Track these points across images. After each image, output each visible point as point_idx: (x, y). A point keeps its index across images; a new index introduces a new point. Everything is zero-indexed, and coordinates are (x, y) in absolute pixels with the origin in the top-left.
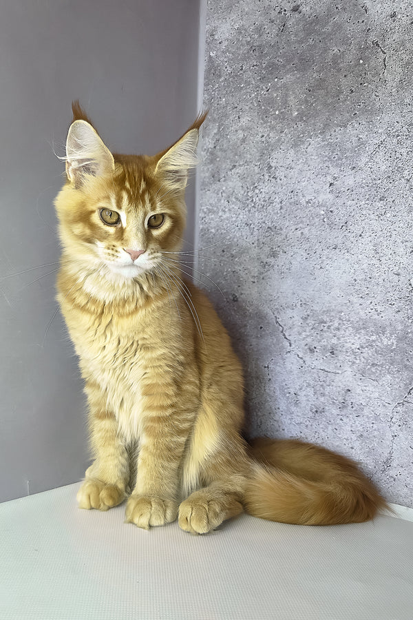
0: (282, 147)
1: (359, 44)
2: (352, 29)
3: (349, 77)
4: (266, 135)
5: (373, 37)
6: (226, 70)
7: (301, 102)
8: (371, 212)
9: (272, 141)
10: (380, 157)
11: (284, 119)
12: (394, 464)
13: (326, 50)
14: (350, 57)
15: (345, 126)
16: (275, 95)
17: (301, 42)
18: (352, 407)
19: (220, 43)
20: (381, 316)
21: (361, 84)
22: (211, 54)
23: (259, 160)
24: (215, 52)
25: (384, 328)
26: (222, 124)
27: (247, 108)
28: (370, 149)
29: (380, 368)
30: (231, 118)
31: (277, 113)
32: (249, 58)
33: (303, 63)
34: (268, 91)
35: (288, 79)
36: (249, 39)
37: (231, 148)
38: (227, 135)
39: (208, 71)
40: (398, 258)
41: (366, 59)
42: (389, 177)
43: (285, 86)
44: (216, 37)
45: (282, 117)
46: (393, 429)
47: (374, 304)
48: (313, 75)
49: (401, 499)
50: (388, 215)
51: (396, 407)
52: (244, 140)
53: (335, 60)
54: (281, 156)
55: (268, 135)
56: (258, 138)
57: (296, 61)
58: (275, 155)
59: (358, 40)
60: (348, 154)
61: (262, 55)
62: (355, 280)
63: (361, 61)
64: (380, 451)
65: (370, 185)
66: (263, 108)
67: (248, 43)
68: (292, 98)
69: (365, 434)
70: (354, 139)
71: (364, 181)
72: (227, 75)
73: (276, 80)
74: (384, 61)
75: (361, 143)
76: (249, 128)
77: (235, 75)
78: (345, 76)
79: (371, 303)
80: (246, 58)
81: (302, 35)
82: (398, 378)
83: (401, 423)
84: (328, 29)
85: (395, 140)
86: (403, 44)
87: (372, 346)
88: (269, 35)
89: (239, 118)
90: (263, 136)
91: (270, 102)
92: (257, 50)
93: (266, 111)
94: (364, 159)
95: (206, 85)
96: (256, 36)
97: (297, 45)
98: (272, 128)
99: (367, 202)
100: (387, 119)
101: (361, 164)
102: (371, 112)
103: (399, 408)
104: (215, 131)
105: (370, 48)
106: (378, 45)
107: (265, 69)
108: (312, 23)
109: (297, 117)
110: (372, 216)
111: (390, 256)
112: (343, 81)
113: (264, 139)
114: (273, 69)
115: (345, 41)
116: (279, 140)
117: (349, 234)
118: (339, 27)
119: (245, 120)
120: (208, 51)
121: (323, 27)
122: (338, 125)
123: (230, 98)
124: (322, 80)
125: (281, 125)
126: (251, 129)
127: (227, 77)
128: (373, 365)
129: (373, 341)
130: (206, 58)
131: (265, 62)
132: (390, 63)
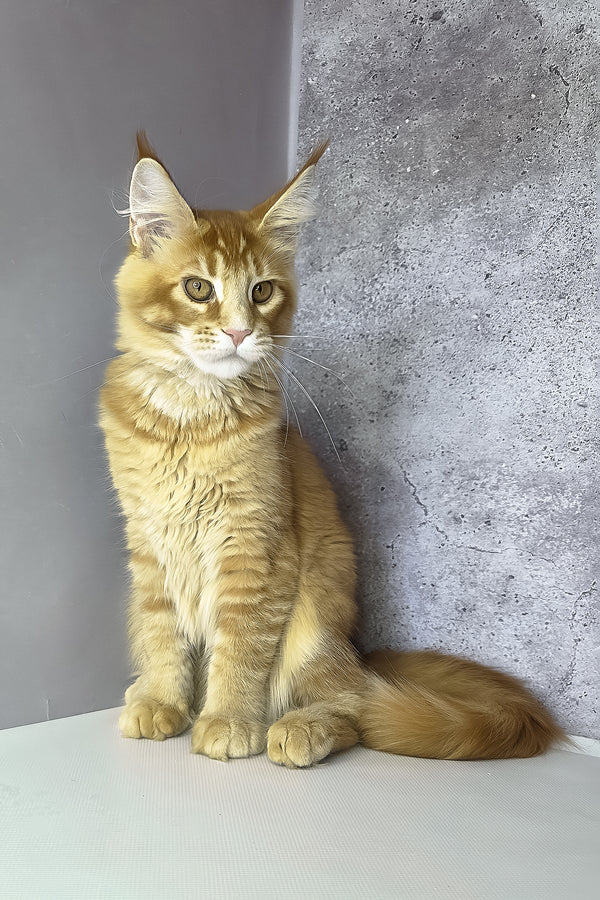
0: (415, 220)
1: (530, 70)
2: (516, 46)
3: (515, 118)
4: (391, 203)
5: (549, 60)
6: (332, 105)
7: (444, 155)
8: (546, 316)
9: (401, 211)
10: (559, 235)
11: (418, 179)
12: (576, 681)
13: (481, 78)
14: (516, 89)
15: (509, 191)
16: (406, 143)
17: (444, 65)
18: (517, 601)
19: (323, 65)
20: (559, 466)
21: (533, 129)
22: (310, 82)
23: (381, 240)
24: (315, 79)
25: (564, 484)
26: (326, 187)
27: (364, 162)
28: (544, 224)
29: (557, 543)
30: (340, 177)
31: (408, 170)
32: (366, 87)
33: (447, 97)
34: (395, 137)
35: (425, 118)
36: (367, 60)
37: (338, 220)
38: (333, 202)
39: (305, 107)
40: (584, 381)
41: (540, 93)
42: (572, 265)
43: (419, 129)
44: (317, 56)
45: (415, 177)
46: (575, 630)
47: (548, 449)
48: (462, 114)
49: (586, 729)
50: (571, 320)
51: (580, 598)
52: (358, 210)
53: (495, 91)
54: (413, 234)
55: (395, 203)
56: (380, 207)
57: (437, 93)
58: (404, 232)
59: (529, 64)
60: (513, 231)
61: (386, 85)
62: (523, 416)
63: (533, 96)
64: (556, 662)
65: (545, 277)
66: (388, 162)
67: (366, 65)
68: (431, 148)
69: (535, 639)
70: (522, 209)
71: (536, 271)
72: (333, 113)
73: (407, 121)
74: (567, 96)
75: (532, 215)
76: (366, 193)
77: (344, 113)
78: (510, 117)
79: (545, 448)
80: (362, 88)
81: (445, 55)
82: (584, 555)
83: (587, 622)
84: (484, 46)
85: (581, 212)
86: (593, 71)
87: (545, 510)
88: (397, 55)
89: (351, 177)
90: (387, 204)
91: (397, 154)
92: (379, 76)
93: (392, 167)
94: (536, 238)
95: (302, 127)
96: (378, 56)
97: (438, 70)
98: (401, 192)
99: (541, 301)
100: (569, 181)
101: (532, 246)
102: (546, 170)
103: (584, 600)
105: (545, 77)
106: (557, 72)
107: (391, 104)
108: (461, 38)
109: (437, 176)
110: (548, 322)
111: (573, 380)
112: (507, 124)
113: (388, 208)
114: (401, 104)
115: (509, 65)
116: (411, 210)
117: (514, 349)
118: (500, 44)
119: (359, 180)
120: (304, 76)
121: (477, 44)
122: (499, 189)
123: (338, 148)
124: (476, 122)
125: (414, 188)
126: (369, 194)
127: (334, 116)
128: (547, 538)
129: (548, 503)
130: (303, 87)
131: (390, 94)
132: (574, 98)
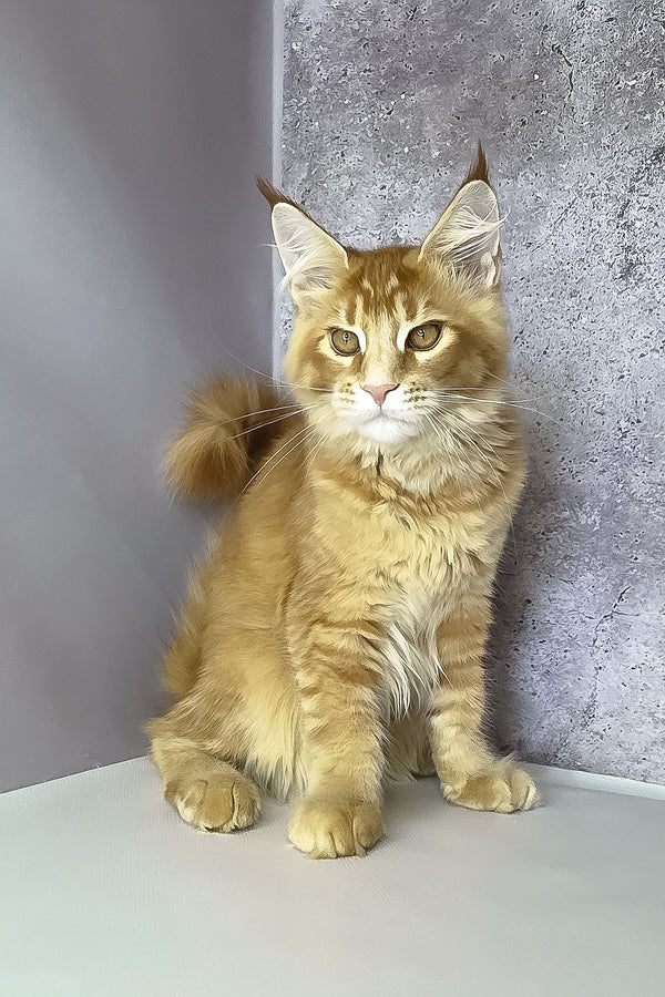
0: (416, 207)
1: (532, 48)
2: (521, 23)
3: (519, 100)
4: (388, 186)
5: (552, 39)
6: (318, 74)
7: (445, 136)
8: (558, 316)
9: (399, 196)
10: (568, 227)
11: (417, 160)
12: (599, 712)
13: (482, 55)
14: (519, 68)
15: (515, 178)
16: (402, 121)
17: (442, 38)
18: (534, 628)
19: (308, 29)
20: (577, 479)
21: (537, 112)
22: (294, 47)
23: (379, 227)
24: (299, 44)
25: (582, 498)
26: (315, 165)
27: (356, 139)
28: (552, 215)
29: (576, 563)
30: (330, 154)
31: (406, 150)
32: (357, 56)
33: (447, 71)
34: (390, 113)
35: (422, 95)
36: (356, 27)
37: (328, 203)
38: (323, 182)
39: (289, 76)
40: (600, 387)
41: (544, 73)
42: (582, 260)
43: (417, 106)
44: (301, 20)
45: (415, 158)
46: (596, 657)
47: (566, 460)
48: (463, 92)
49: (613, 766)
50: (584, 320)
51: (601, 622)
52: (351, 193)
53: (498, 70)
54: (414, 221)
55: (393, 186)
56: (376, 190)
57: (435, 68)
58: (404, 218)
59: (531, 42)
60: (520, 222)
61: (379, 54)
62: (539, 424)
63: (537, 77)
64: (577, 694)
65: (555, 272)
66: (383, 140)
67: (355, 32)
68: (429, 127)
69: (553, 669)
70: (529, 199)
71: (545, 266)
72: (320, 83)
73: (403, 96)
74: (570, 76)
75: (540, 206)
76: (360, 173)
77: (333, 84)
78: (513, 98)
79: (563, 459)
80: (351, 56)
81: (443, 27)
82: (604, 576)
83: (608, 647)
84: (485, 21)
85: (589, 203)
86: (596, 51)
87: (562, 527)
88: (390, 24)
89: (343, 155)
90: (384, 187)
91: (395, 131)
92: (374, 45)
93: (388, 147)
94: (545, 231)
95: (287, 98)
96: (369, 23)
97: (436, 44)
98: (399, 175)
99: (552, 299)
100: (576, 168)
101: (540, 239)
102: (553, 157)
103: (605, 624)
104: (304, 176)
105: (547, 58)
106: (560, 52)
107: (385, 77)
108: (460, 10)
109: (439, 159)
110: (561, 322)
111: (590, 385)
112: (511, 106)
113: (385, 192)
114: (397, 80)
115: (511, 42)
116: (411, 195)
117: (527, 351)
118: (500, 19)
119: (352, 159)
120: (288, 41)
121: (478, 18)
122: (505, 176)
123: (327, 122)
124: (478, 103)
125: (413, 170)
126: (363, 175)
127: (322, 87)
128: (565, 557)
129: (565, 519)
130: (287, 54)
131: (384, 66)
132: (578, 80)
